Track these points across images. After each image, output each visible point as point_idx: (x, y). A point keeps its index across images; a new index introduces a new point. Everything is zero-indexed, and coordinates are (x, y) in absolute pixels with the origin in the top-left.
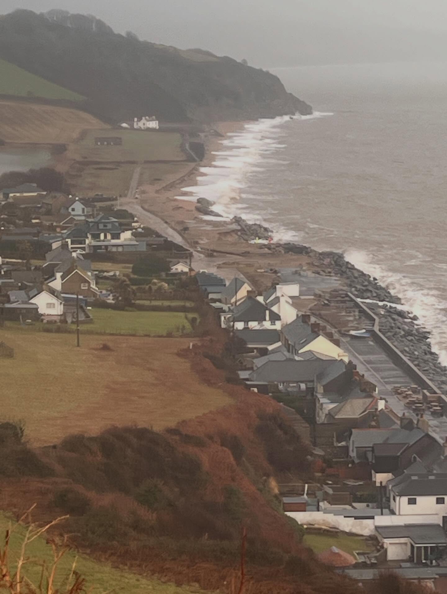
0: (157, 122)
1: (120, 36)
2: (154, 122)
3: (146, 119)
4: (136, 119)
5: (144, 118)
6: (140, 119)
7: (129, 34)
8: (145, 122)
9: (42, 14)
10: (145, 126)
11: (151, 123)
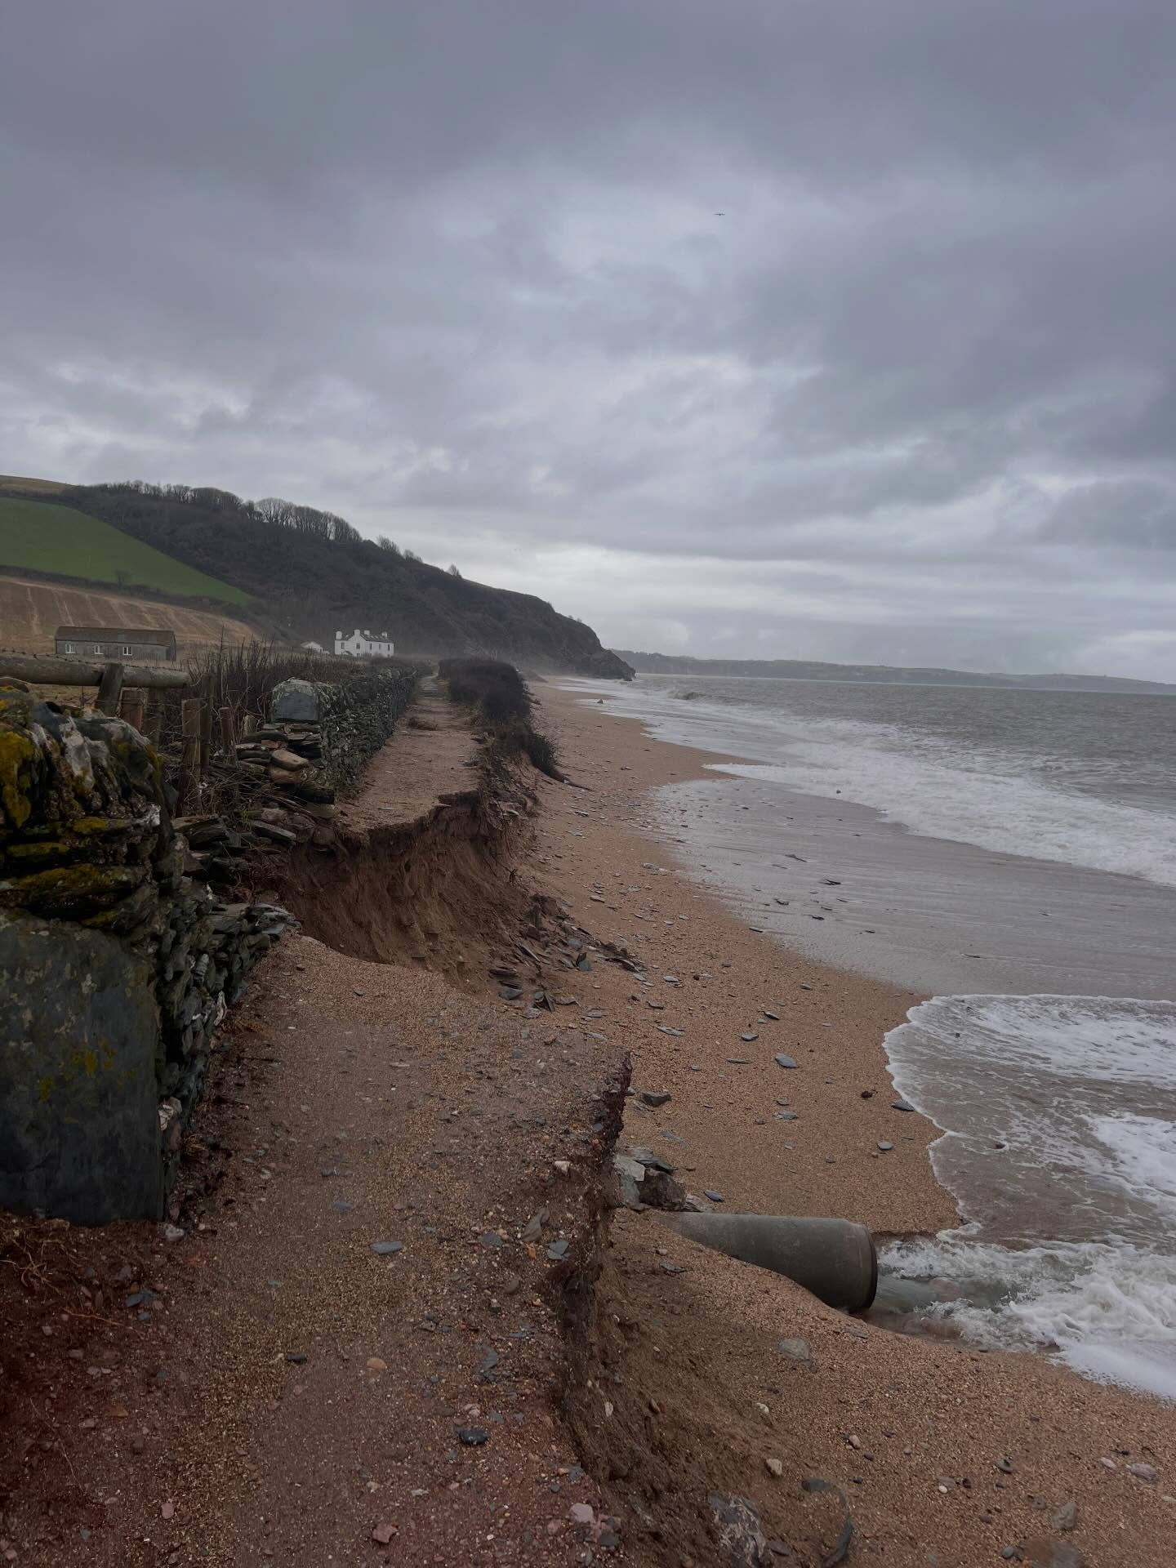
0: (392, 645)
1: (370, 543)
2: (384, 645)
3: (362, 633)
4: (339, 635)
5: (357, 632)
6: (348, 635)
7: (385, 542)
8: (362, 642)
9: (250, 507)
10: (361, 651)
11: (375, 645)
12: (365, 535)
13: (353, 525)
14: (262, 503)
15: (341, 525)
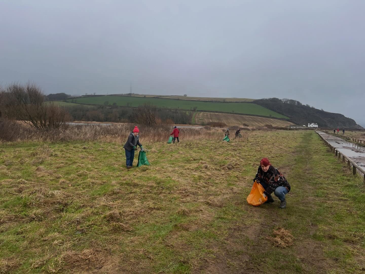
2: (317, 125)
4: (309, 124)
5: (312, 123)
6: (311, 124)
7: (307, 105)
8: (313, 125)
10: (313, 127)
11: (315, 125)
12: (303, 104)
13: (300, 102)
14: (283, 99)
15: (298, 102)
